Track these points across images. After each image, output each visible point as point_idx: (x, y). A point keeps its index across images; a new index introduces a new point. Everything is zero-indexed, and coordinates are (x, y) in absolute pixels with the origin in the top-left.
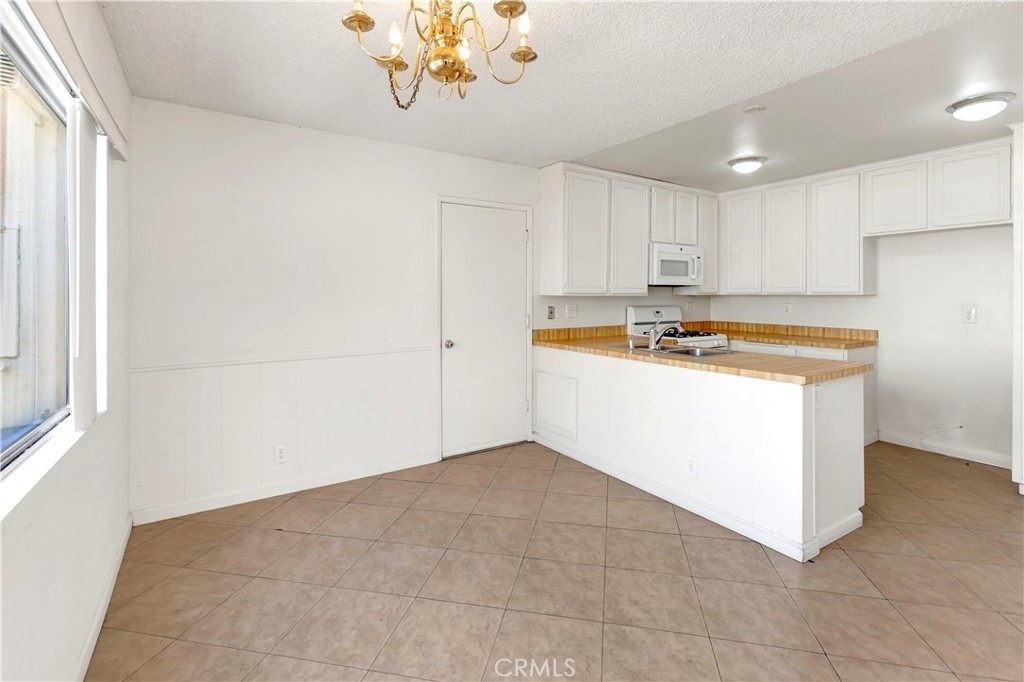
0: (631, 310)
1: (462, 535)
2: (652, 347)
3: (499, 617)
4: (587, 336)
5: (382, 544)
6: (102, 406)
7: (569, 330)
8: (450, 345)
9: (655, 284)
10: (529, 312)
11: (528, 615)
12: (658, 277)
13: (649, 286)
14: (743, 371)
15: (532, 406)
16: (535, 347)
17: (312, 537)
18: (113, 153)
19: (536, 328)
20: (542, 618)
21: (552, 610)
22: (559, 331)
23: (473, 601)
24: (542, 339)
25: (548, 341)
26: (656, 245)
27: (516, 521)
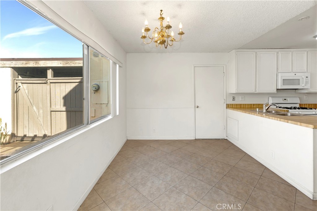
0: (270, 98)
1: (189, 157)
2: (264, 111)
3: (186, 176)
4: (249, 107)
5: (169, 154)
6: (118, 114)
7: (241, 104)
8: (198, 107)
9: (280, 88)
10: (225, 98)
11: (194, 178)
12: (281, 86)
13: (277, 89)
14: (289, 121)
15: (226, 128)
16: (227, 110)
17: (156, 149)
18: (120, 66)
19: (227, 103)
20: (197, 180)
21: (201, 179)
22: (237, 105)
23: (182, 171)
24: (230, 107)
25: (232, 108)
26: (280, 74)
27: (206, 158)
